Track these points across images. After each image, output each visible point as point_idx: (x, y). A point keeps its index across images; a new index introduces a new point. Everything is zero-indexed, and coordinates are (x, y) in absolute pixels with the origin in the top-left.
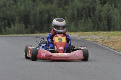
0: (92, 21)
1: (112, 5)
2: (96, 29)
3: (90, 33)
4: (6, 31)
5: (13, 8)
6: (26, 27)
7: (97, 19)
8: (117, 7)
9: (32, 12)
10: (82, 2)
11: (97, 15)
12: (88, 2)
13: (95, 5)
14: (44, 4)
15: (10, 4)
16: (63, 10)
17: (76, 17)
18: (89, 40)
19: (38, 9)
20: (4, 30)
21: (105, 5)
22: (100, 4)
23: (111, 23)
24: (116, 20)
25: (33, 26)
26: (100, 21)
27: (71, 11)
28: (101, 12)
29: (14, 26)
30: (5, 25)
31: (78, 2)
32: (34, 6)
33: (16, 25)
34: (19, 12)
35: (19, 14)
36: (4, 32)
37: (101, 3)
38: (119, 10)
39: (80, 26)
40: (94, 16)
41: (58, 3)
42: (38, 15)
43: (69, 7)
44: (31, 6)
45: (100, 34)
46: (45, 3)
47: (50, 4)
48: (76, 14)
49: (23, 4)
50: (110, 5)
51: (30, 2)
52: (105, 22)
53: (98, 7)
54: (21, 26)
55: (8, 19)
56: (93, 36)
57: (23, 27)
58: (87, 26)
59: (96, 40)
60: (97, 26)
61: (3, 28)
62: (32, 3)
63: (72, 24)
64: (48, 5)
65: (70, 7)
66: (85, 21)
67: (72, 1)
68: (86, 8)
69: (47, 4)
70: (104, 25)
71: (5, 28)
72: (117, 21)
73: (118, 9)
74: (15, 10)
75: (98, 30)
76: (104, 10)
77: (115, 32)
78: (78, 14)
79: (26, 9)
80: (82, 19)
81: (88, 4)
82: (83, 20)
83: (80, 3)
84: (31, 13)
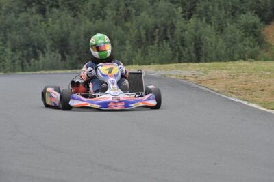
0: (171, 46)
1: (201, 19)
2: (177, 59)
3: (173, 65)
4: (30, 65)
5: (41, 28)
6: (64, 58)
7: (179, 44)
8: (211, 23)
9: (73, 34)
10: (152, 16)
11: (178, 37)
12: (162, 15)
13: (174, 20)
14: (91, 20)
15: (36, 21)
16: (123, 29)
17: (144, 40)
18: (175, 77)
19: (82, 29)
20: (27, 63)
21: (191, 20)
22: (183, 19)
23: (200, 48)
24: (209, 44)
25: (76, 56)
26: (183, 45)
27: (136, 31)
28: (184, 31)
29: (45, 57)
30: (28, 55)
31: (147, 16)
32: (75, 23)
33: (46, 54)
34: (51, 34)
35: (51, 37)
36: (28, 66)
37: (184, 17)
38: (213, 27)
39: (150, 55)
40: (173, 37)
41: (114, 18)
42: (82, 39)
43: (132, 24)
44: (70, 25)
45: (189, 68)
46: (94, 19)
47: (101, 20)
48: (144, 36)
49: (58, 21)
50: (199, 19)
51: (69, 17)
52: (192, 48)
53: (180, 23)
54: (55, 56)
55: (34, 46)
56: (180, 70)
57: (58, 58)
58: (163, 54)
59: (185, 77)
60: (177, 54)
61: (25, 61)
62: (72, 18)
63: (137, 51)
64: (97, 21)
65: (134, 25)
66: (159, 46)
67: (136, 15)
68: (159, 25)
69: (96, 19)
70: (189, 53)
71: (28, 61)
72: (212, 46)
73: (211, 25)
74: (45, 31)
75: (180, 62)
76: (188, 28)
77: (213, 63)
78: (146, 35)
79: (62, 28)
80: (153, 44)
81: (163, 19)
82: (156, 45)
83: (150, 17)
84: (71, 35)
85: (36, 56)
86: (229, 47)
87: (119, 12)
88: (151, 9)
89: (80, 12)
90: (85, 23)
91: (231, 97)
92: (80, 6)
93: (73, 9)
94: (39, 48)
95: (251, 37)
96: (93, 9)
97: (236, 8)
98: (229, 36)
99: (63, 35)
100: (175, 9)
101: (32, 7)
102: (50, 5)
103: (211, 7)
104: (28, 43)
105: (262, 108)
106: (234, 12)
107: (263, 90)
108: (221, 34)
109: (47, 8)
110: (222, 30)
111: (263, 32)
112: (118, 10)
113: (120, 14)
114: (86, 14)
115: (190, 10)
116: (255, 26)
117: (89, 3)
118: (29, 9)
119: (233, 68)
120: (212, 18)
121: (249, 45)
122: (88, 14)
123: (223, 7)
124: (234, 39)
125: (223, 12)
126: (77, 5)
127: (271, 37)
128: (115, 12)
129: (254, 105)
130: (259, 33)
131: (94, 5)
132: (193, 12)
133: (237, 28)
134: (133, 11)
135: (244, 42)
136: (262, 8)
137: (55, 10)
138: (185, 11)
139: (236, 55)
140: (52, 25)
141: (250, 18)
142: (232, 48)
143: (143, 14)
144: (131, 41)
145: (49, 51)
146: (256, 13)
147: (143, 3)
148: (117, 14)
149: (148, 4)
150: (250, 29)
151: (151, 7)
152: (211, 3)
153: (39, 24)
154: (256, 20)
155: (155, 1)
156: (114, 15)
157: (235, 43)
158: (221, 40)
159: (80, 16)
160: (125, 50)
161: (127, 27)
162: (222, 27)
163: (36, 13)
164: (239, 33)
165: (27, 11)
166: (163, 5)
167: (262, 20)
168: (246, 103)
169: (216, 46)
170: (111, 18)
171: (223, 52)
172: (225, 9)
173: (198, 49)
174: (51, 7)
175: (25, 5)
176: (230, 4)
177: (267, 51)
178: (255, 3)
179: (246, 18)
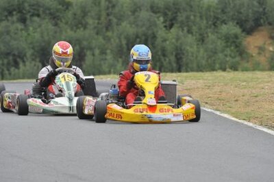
85: (16, 65)
86: (210, 57)
87: (100, 22)
88: (132, 18)
89: (61, 21)
90: (66, 32)
91: (204, 107)
92: (61, 15)
93: (54, 18)
94: (19, 57)
95: (232, 48)
96: (75, 18)
97: (218, 19)
98: (211, 46)
99: (43, 44)
100: (156, 19)
101: (13, 15)
102: (30, 14)
103: (192, 17)
104: (9, 51)
105: (233, 119)
106: (216, 23)
107: (237, 100)
108: (202, 44)
109: (28, 16)
110: (203, 41)
111: (244, 43)
112: (99, 19)
113: (101, 24)
114: (66, 23)
115: (171, 20)
116: (236, 37)
117: (70, 12)
118: (9, 18)
119: (210, 78)
120: (194, 28)
121: (230, 56)
122: (69, 23)
123: (204, 18)
124: (216, 49)
125: (205, 22)
126: (58, 14)
127: (252, 47)
128: (96, 21)
129: (226, 116)
130: (240, 43)
131: (75, 15)
132: (174, 22)
133: (219, 38)
134: (115, 20)
135: (225, 52)
136: (243, 18)
137: (36, 18)
138: (166, 20)
139: (217, 66)
140: (33, 34)
141: (231, 28)
142: (213, 58)
143: (124, 24)
144: (112, 51)
145: (30, 60)
146: (237, 23)
147: (124, 13)
148: (98, 23)
149: (130, 13)
150: (231, 40)
151: (132, 17)
152: (192, 13)
153: (19, 32)
154: (237, 30)
155: (137, 11)
156: (96, 25)
157: (215, 53)
158: (202, 50)
159: (61, 25)
160: (106, 59)
161: (107, 36)
162: (204, 37)
163: (17, 22)
164: (220, 44)
165: (8, 20)
166: (144, 14)
167: (243, 31)
168: (218, 113)
169: (197, 57)
170: (92, 27)
171: (204, 62)
172: (207, 19)
173: (179, 59)
174: (32, 15)
175: (6, 13)
176: (212, 14)
177: (248, 62)
178: (236, 14)
179: (228, 28)
